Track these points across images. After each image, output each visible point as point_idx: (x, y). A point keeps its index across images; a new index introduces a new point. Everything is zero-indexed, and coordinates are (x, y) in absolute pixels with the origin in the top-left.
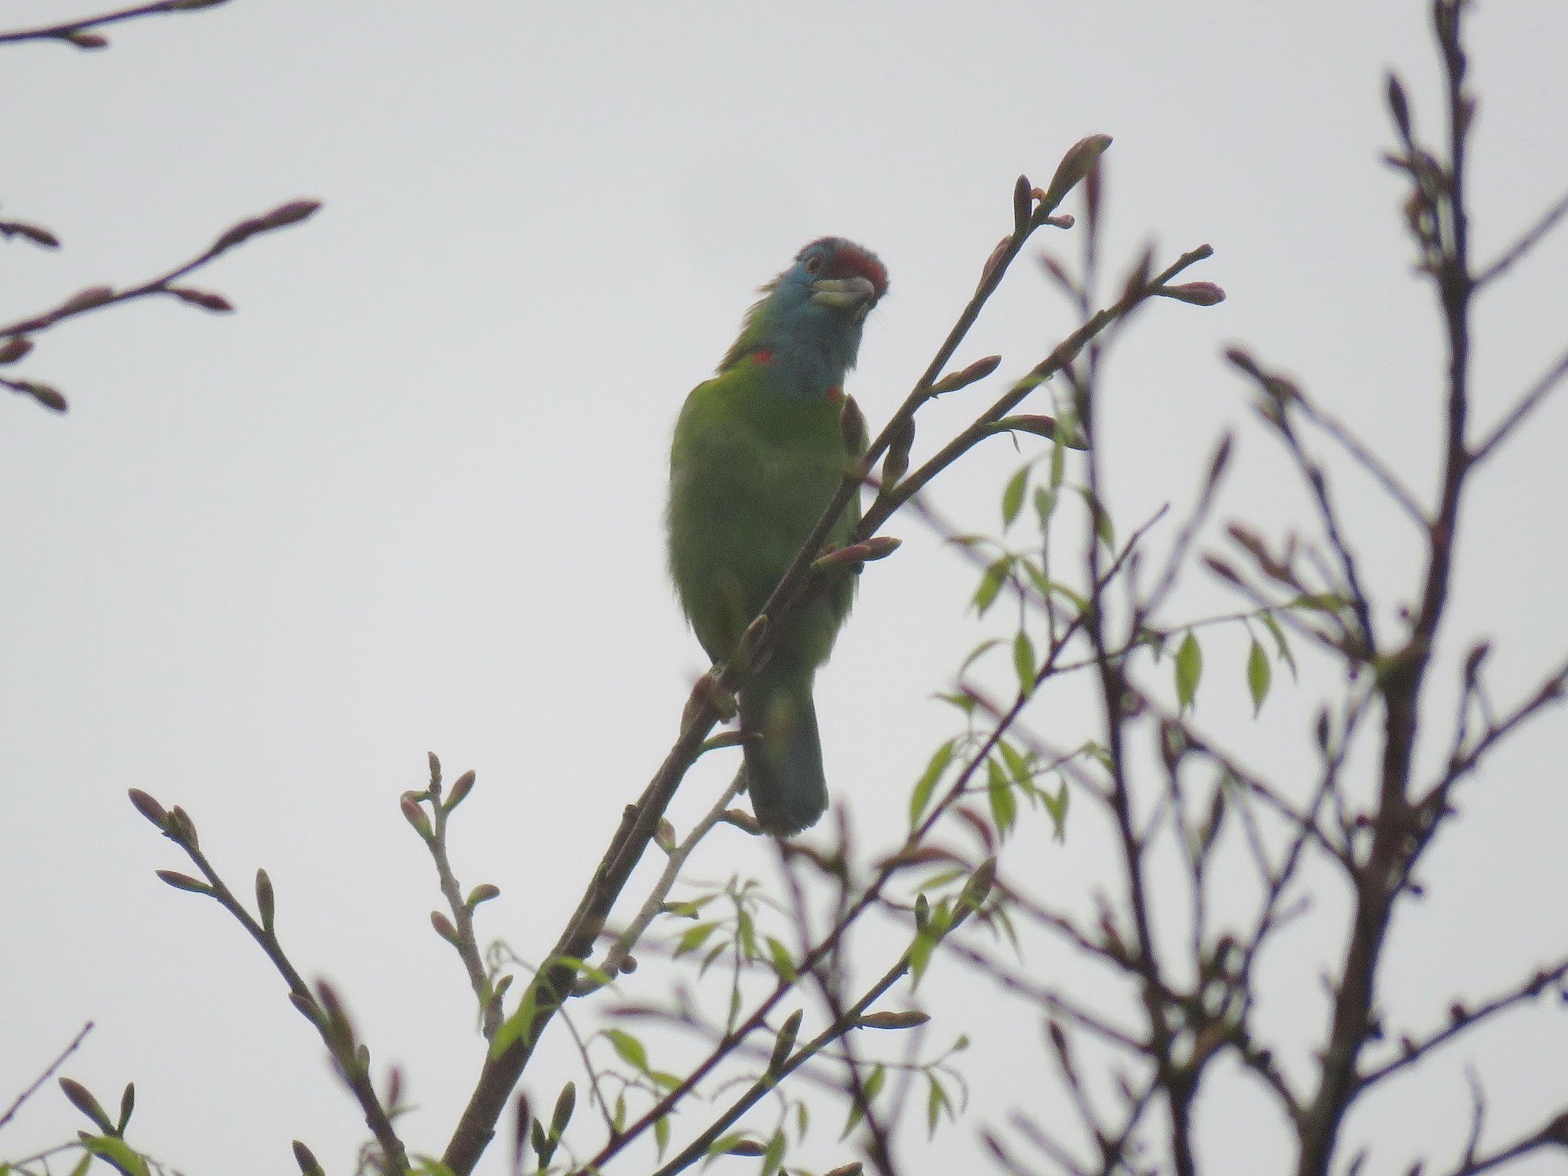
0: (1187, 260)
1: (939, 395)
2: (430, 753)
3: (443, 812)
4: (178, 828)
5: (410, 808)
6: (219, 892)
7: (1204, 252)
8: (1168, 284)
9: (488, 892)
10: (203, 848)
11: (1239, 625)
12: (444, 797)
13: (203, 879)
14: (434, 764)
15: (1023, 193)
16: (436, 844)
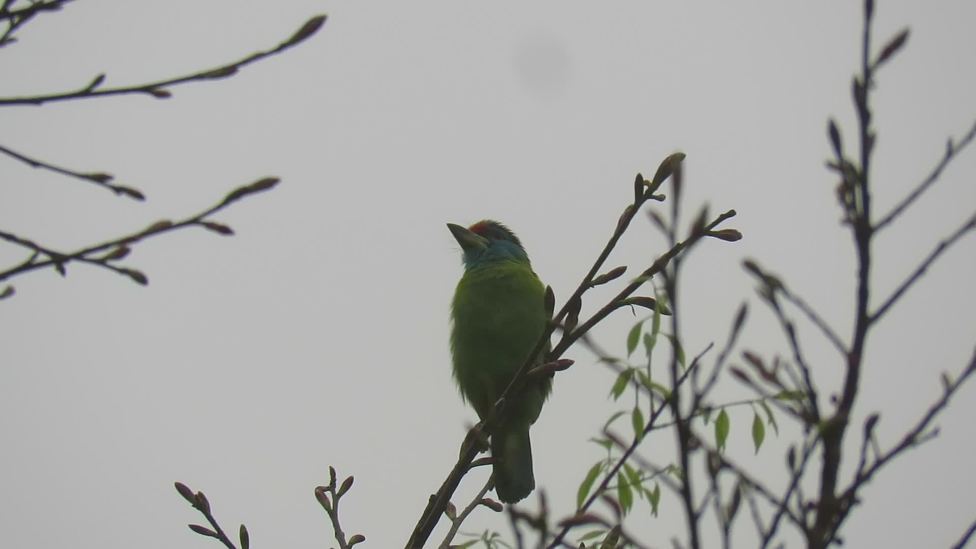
0: (723, 217)
1: (595, 286)
2: (330, 467)
3: (336, 498)
4: (200, 503)
5: (320, 494)
6: (221, 536)
7: (732, 213)
8: (713, 230)
9: (360, 539)
10: (212, 514)
11: (748, 406)
12: (337, 490)
13: (212, 529)
14: (333, 472)
15: (639, 181)
16: (333, 514)
